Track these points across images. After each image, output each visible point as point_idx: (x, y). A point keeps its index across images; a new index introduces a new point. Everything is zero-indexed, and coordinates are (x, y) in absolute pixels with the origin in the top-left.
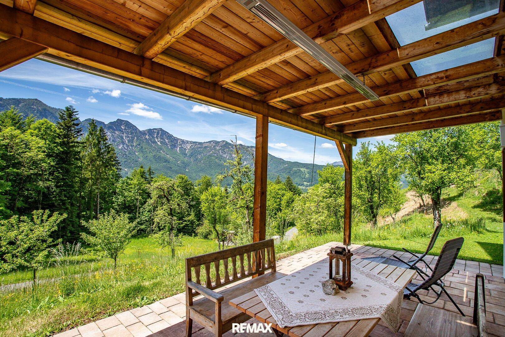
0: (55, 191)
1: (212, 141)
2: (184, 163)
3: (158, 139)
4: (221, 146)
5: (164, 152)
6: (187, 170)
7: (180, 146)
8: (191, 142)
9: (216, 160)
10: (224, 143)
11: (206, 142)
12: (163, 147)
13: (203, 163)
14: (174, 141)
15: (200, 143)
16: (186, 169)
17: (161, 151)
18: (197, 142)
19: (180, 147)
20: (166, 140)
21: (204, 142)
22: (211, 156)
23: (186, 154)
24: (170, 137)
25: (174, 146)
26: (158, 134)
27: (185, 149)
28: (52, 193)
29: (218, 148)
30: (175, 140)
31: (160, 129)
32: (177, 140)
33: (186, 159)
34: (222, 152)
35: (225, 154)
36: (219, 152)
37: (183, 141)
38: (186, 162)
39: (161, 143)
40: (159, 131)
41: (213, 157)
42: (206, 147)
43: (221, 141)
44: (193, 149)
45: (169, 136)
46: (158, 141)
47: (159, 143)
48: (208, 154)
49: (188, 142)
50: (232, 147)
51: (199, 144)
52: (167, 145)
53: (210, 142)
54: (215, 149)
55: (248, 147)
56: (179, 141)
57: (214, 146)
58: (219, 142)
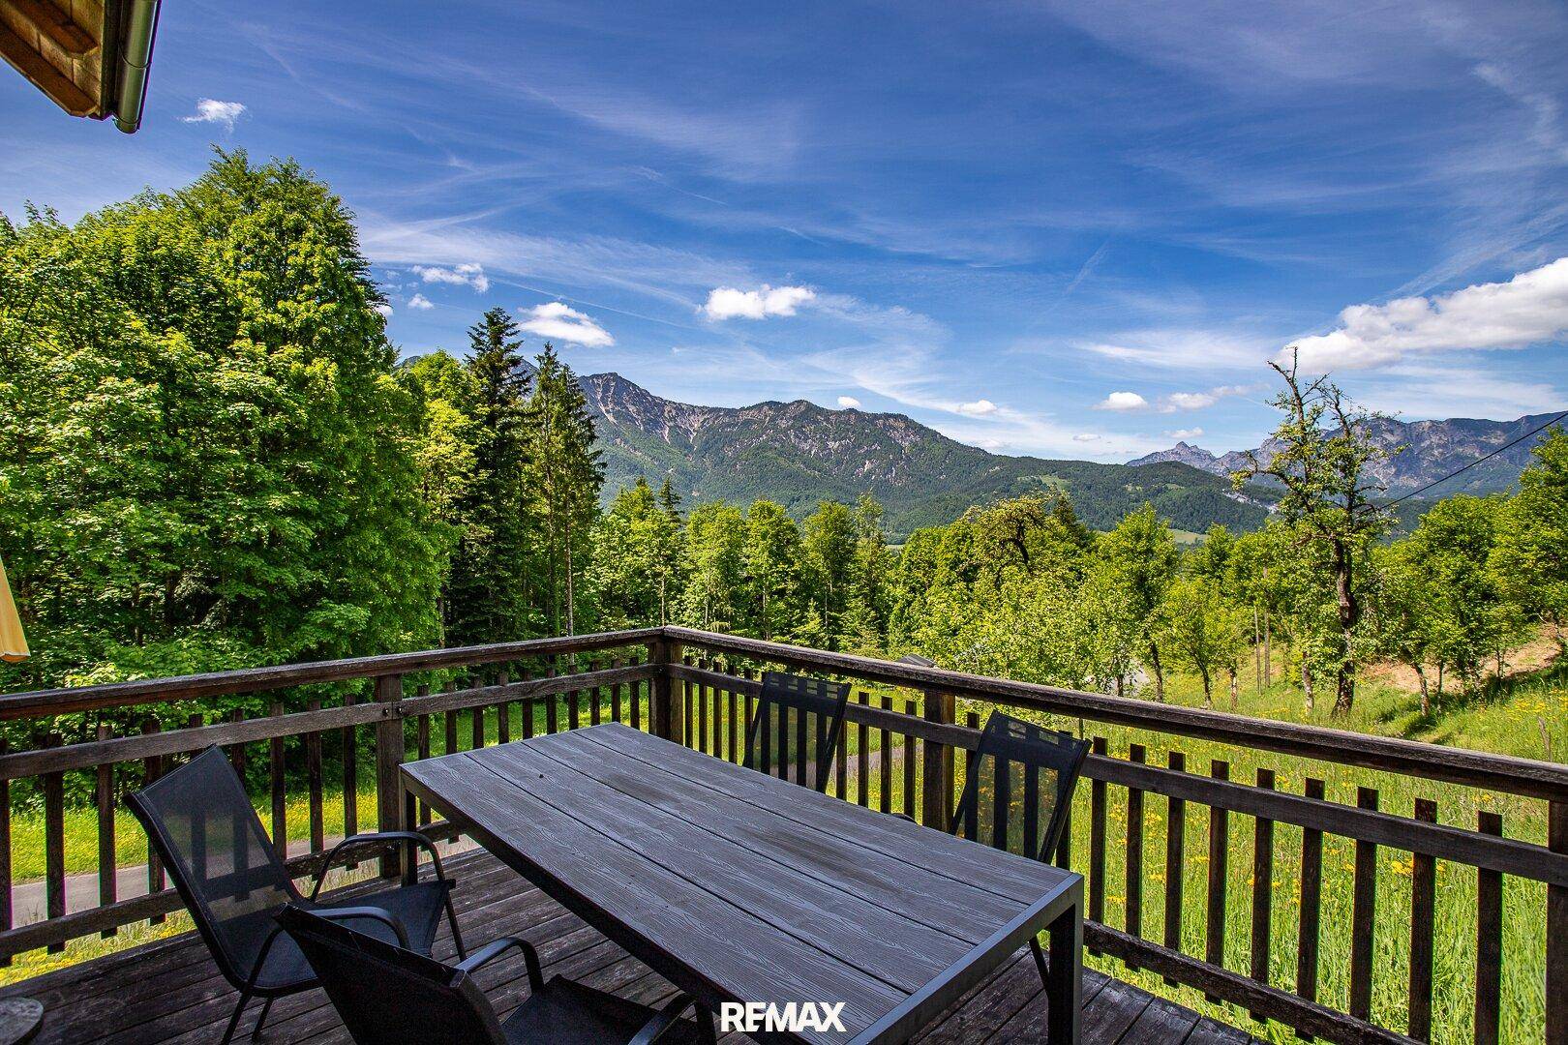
0: (477, 554)
1: (767, 403)
2: (684, 473)
3: (606, 405)
4: (794, 418)
5: (626, 442)
6: (695, 494)
7: (672, 424)
8: (704, 410)
9: (781, 461)
10: (803, 408)
11: (749, 408)
12: (623, 429)
13: (742, 471)
14: (653, 409)
15: (730, 412)
16: (691, 492)
17: (618, 440)
18: (719, 410)
19: (670, 427)
20: (632, 408)
21: (742, 409)
22: (762, 448)
23: (692, 447)
24: (641, 396)
25: (654, 424)
26: (606, 390)
27: (687, 431)
28: (472, 559)
29: (783, 424)
30: (656, 404)
31: (611, 374)
32: (661, 404)
33: (690, 462)
34: (796, 436)
35: (805, 440)
36: (787, 436)
37: (679, 408)
38: (690, 469)
39: (617, 415)
40: (608, 380)
41: (769, 454)
42: (747, 423)
43: (793, 404)
44: (708, 430)
45: (638, 395)
46: (608, 412)
47: (610, 417)
48: (755, 443)
49: (693, 409)
50: (827, 420)
51: (726, 415)
52: (633, 420)
53: (759, 407)
54: (775, 427)
55: (876, 417)
56: (667, 409)
57: (772, 419)
58: (786, 406)
